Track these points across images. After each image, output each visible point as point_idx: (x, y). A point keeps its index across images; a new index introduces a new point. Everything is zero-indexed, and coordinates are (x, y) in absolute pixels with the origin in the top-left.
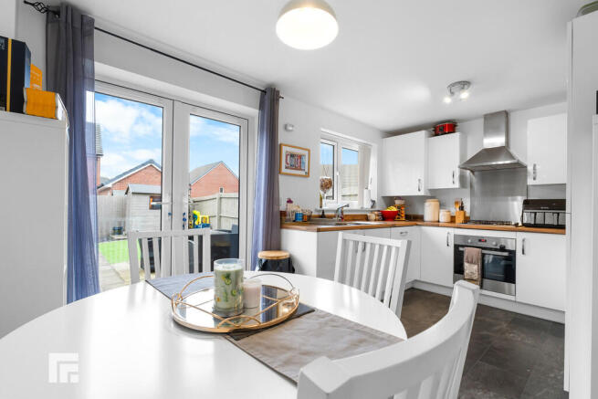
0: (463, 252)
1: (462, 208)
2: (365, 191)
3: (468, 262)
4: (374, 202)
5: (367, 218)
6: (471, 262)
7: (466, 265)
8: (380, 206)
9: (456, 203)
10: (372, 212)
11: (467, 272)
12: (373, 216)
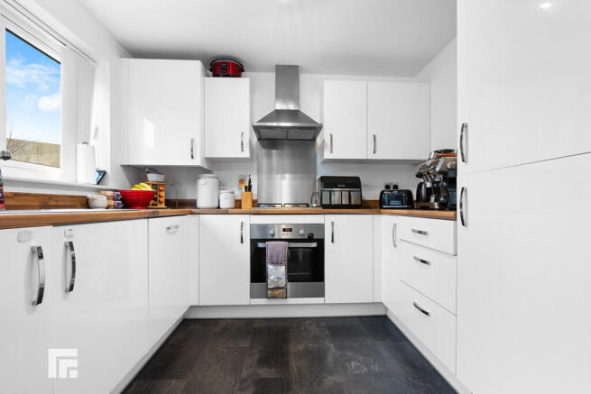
0: (264, 249)
1: (249, 188)
2: (81, 147)
3: (272, 263)
4: (103, 174)
5: (86, 203)
6: (276, 263)
7: (270, 268)
8: (117, 182)
9: (242, 181)
10: (99, 191)
11: (271, 277)
12: (101, 200)
